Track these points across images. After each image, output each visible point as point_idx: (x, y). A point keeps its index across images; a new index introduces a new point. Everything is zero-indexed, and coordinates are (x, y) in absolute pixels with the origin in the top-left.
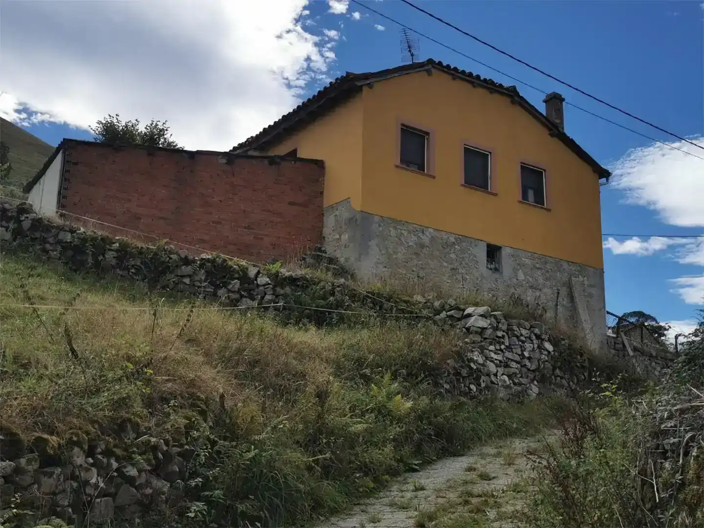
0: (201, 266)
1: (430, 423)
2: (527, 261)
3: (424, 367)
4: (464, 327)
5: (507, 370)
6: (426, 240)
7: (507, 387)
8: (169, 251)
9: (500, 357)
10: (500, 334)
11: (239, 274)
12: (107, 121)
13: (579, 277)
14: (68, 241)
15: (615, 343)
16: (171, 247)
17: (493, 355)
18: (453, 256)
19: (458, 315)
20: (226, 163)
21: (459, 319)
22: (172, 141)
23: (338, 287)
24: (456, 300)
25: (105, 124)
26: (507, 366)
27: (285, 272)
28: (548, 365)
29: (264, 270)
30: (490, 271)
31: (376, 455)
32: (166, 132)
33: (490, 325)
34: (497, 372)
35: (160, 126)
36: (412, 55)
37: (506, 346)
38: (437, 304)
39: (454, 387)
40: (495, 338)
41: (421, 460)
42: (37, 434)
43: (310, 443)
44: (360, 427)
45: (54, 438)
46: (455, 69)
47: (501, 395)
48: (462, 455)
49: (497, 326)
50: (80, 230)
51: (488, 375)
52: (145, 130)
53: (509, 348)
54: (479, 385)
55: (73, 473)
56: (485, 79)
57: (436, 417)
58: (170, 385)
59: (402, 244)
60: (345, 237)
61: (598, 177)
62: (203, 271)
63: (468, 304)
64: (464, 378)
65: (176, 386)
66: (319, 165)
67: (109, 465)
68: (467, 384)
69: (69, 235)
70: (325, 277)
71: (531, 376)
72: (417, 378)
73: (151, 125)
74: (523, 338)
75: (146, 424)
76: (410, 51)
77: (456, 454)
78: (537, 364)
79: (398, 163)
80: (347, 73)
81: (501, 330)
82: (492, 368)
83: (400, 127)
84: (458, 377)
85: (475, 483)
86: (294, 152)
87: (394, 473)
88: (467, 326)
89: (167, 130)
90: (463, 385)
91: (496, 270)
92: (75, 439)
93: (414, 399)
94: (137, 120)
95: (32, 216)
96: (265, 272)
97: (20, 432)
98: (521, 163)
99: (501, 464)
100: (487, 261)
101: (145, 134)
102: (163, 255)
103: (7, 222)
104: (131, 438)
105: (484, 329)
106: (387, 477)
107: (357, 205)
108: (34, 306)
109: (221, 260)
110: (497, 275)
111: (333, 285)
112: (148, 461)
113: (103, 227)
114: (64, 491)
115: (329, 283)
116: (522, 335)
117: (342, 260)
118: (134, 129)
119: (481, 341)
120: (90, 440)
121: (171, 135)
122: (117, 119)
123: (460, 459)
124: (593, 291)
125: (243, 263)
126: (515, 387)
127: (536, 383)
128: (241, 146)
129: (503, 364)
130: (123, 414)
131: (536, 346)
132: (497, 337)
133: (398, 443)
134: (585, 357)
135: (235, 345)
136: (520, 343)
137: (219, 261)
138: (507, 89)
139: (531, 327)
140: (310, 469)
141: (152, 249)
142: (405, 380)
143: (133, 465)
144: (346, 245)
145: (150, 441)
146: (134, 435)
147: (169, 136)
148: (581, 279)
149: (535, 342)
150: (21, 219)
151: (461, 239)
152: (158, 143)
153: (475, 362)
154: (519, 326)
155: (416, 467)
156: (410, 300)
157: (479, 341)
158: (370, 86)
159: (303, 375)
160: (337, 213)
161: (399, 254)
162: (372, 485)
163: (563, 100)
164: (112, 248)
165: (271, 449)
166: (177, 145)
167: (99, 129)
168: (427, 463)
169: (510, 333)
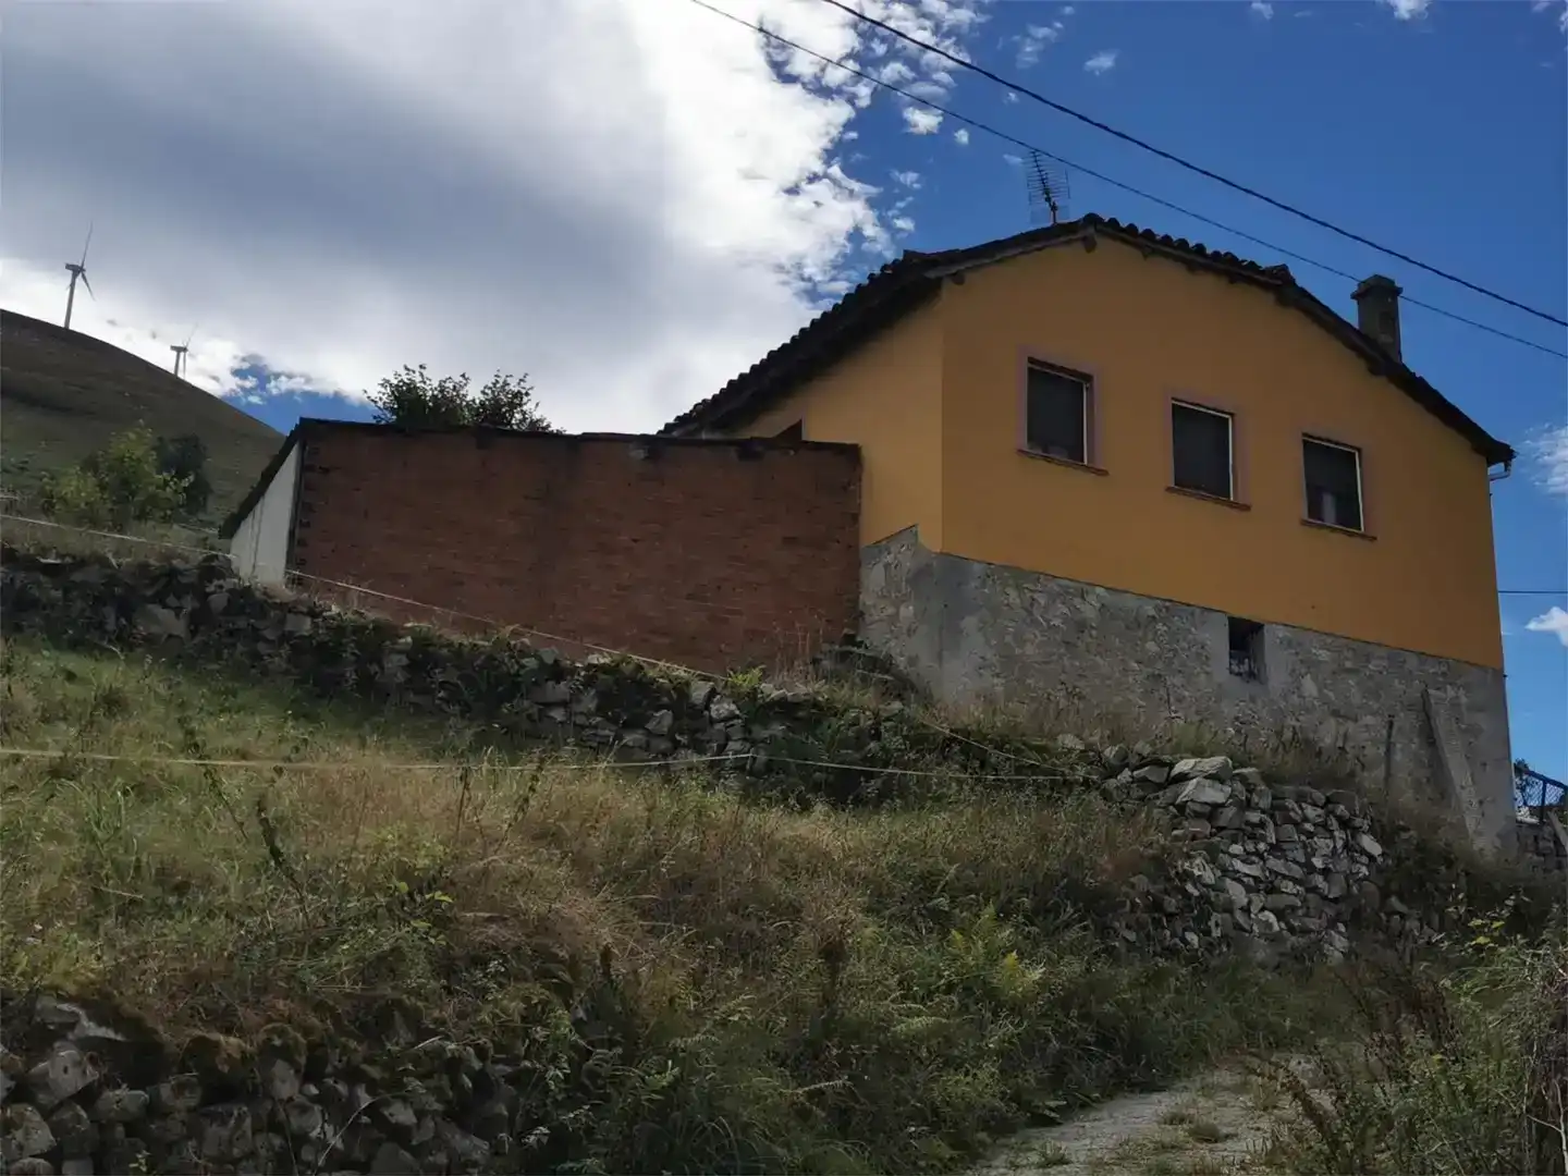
0: (589, 682)
1: (1084, 1017)
2: (1324, 655)
3: (1074, 891)
4: (1173, 804)
5: (1273, 899)
6: (1089, 611)
7: (1274, 939)
8: (520, 651)
9: (1254, 870)
10: (1254, 817)
11: (670, 697)
12: (402, 381)
13: (1445, 691)
14: (306, 634)
15: (1536, 838)
16: (522, 643)
17: (1238, 865)
18: (1151, 646)
19: (1156, 775)
20: (646, 458)
21: (1161, 787)
22: (538, 417)
23: (888, 719)
24: (1153, 744)
25: (397, 386)
26: (1272, 890)
27: (770, 691)
28: (1370, 887)
29: (725, 686)
30: (1238, 679)
31: (957, 1085)
32: (525, 399)
33: (1231, 797)
34: (1250, 903)
35: (514, 387)
36: (1054, 208)
37: (1271, 845)
38: (1110, 752)
39: (1148, 936)
40: (1243, 827)
41: (1065, 1099)
42: (197, 1033)
43: (804, 1058)
44: (918, 1023)
45: (232, 1040)
46: (1149, 234)
47: (1260, 955)
48: (1160, 1089)
49: (1249, 800)
50: (330, 610)
51: (1228, 909)
52: (482, 398)
53: (1275, 849)
54: (1208, 933)
55: (273, 1114)
56: (1216, 254)
57: (1100, 1002)
58: (492, 929)
59: (1035, 622)
60: (907, 611)
61: (1484, 459)
62: (593, 692)
63: (1183, 751)
64: (1170, 916)
65: (507, 933)
66: (850, 455)
67: (353, 1099)
68: (1180, 931)
69: (308, 621)
70: (860, 700)
71: (1330, 911)
72: (1057, 917)
73: (494, 384)
74: (1308, 826)
75: (436, 1014)
76: (1048, 200)
77: (1148, 1087)
78: (1345, 885)
79: (1023, 443)
80: (906, 252)
81: (1256, 808)
82: (1237, 893)
83: (1026, 365)
84: (1156, 915)
85: (1181, 1148)
86: (796, 429)
87: (1000, 1127)
88: (1178, 801)
89: (527, 394)
90: (1168, 933)
91: (1252, 675)
92: (277, 1042)
93: (1050, 962)
94: (463, 376)
95: (229, 583)
96: (727, 692)
97: (160, 1028)
98: (1305, 435)
99: (1248, 1108)
100: (1231, 657)
101: (482, 404)
102: (506, 660)
103: (179, 598)
104: (402, 1041)
105: (1216, 806)
106: (982, 1136)
107: (932, 540)
108: (207, 762)
109: (631, 667)
110: (1253, 687)
111: (876, 715)
112: (438, 1092)
113: (380, 604)
114: (252, 1154)
115: (868, 713)
116: (1306, 819)
117: (901, 662)
118: (458, 395)
119: (1212, 835)
120: (312, 1047)
121: (537, 405)
122: (422, 375)
123: (1155, 1097)
124: (1482, 720)
125: (681, 672)
126: (1293, 938)
127: (1342, 928)
128: (682, 420)
129: (1262, 886)
130: (386, 990)
131: (1340, 844)
132: (1248, 823)
133: (1009, 1061)
134: (1461, 866)
135: (640, 844)
136: (1303, 838)
137: (627, 669)
138: (1269, 272)
139: (1328, 800)
140: (803, 1114)
141: (483, 646)
142: (1030, 921)
143: (404, 1100)
144: (909, 630)
145: (444, 1049)
146: (410, 1037)
147: (533, 407)
148: (1451, 692)
149: (1336, 833)
150: (208, 590)
151: (1170, 607)
152: (509, 423)
153: (1197, 881)
154: (1301, 798)
155: (1053, 1115)
156: (1051, 744)
157: (1208, 832)
158: (958, 279)
159: (795, 911)
160: (889, 558)
161: (1029, 645)
162: (947, 1153)
163: (1398, 291)
164: (397, 647)
165: (714, 1070)
166: (548, 426)
167: (384, 398)
168: (1079, 1105)
169: (1277, 813)
